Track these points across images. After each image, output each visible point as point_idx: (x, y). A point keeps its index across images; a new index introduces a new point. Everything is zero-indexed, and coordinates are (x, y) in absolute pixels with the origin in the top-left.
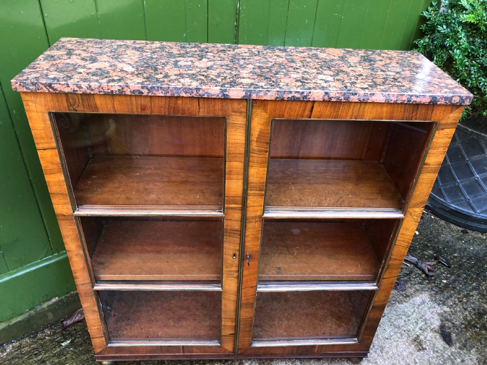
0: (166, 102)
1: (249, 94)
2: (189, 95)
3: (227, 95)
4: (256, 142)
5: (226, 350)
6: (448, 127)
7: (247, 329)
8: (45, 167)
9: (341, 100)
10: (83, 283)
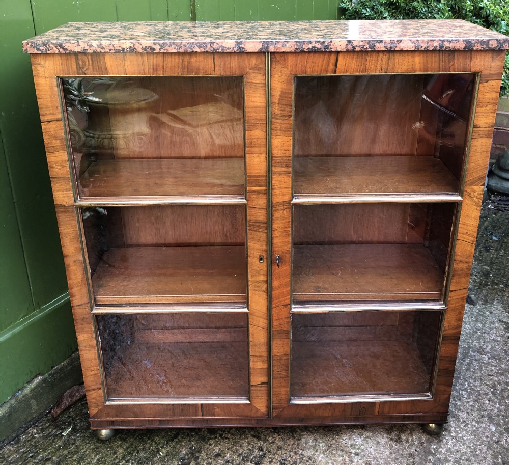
0: (179, 61)
1: (266, 46)
2: (203, 50)
3: (243, 48)
4: (278, 104)
5: (257, 410)
6: (493, 78)
7: (283, 374)
8: (49, 143)
9: (366, 49)
10: (80, 303)
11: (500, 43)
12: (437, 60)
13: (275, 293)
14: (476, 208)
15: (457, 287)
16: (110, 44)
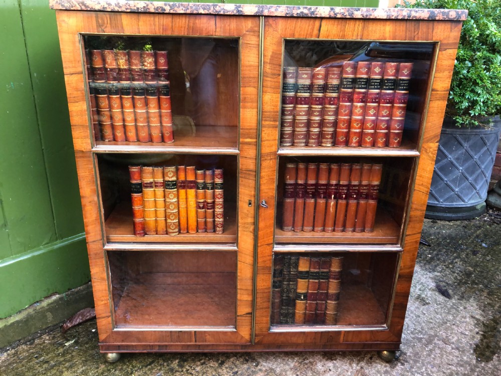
0: (185, 22)
1: (261, 9)
2: (206, 12)
3: (241, 11)
4: (269, 63)
5: (242, 337)
6: (450, 47)
7: (265, 305)
8: (70, 94)
9: (346, 16)
10: (94, 240)
11: (458, 14)
12: (404, 29)
13: (261, 233)
14: (431, 162)
15: (412, 232)
16: (127, 4)
